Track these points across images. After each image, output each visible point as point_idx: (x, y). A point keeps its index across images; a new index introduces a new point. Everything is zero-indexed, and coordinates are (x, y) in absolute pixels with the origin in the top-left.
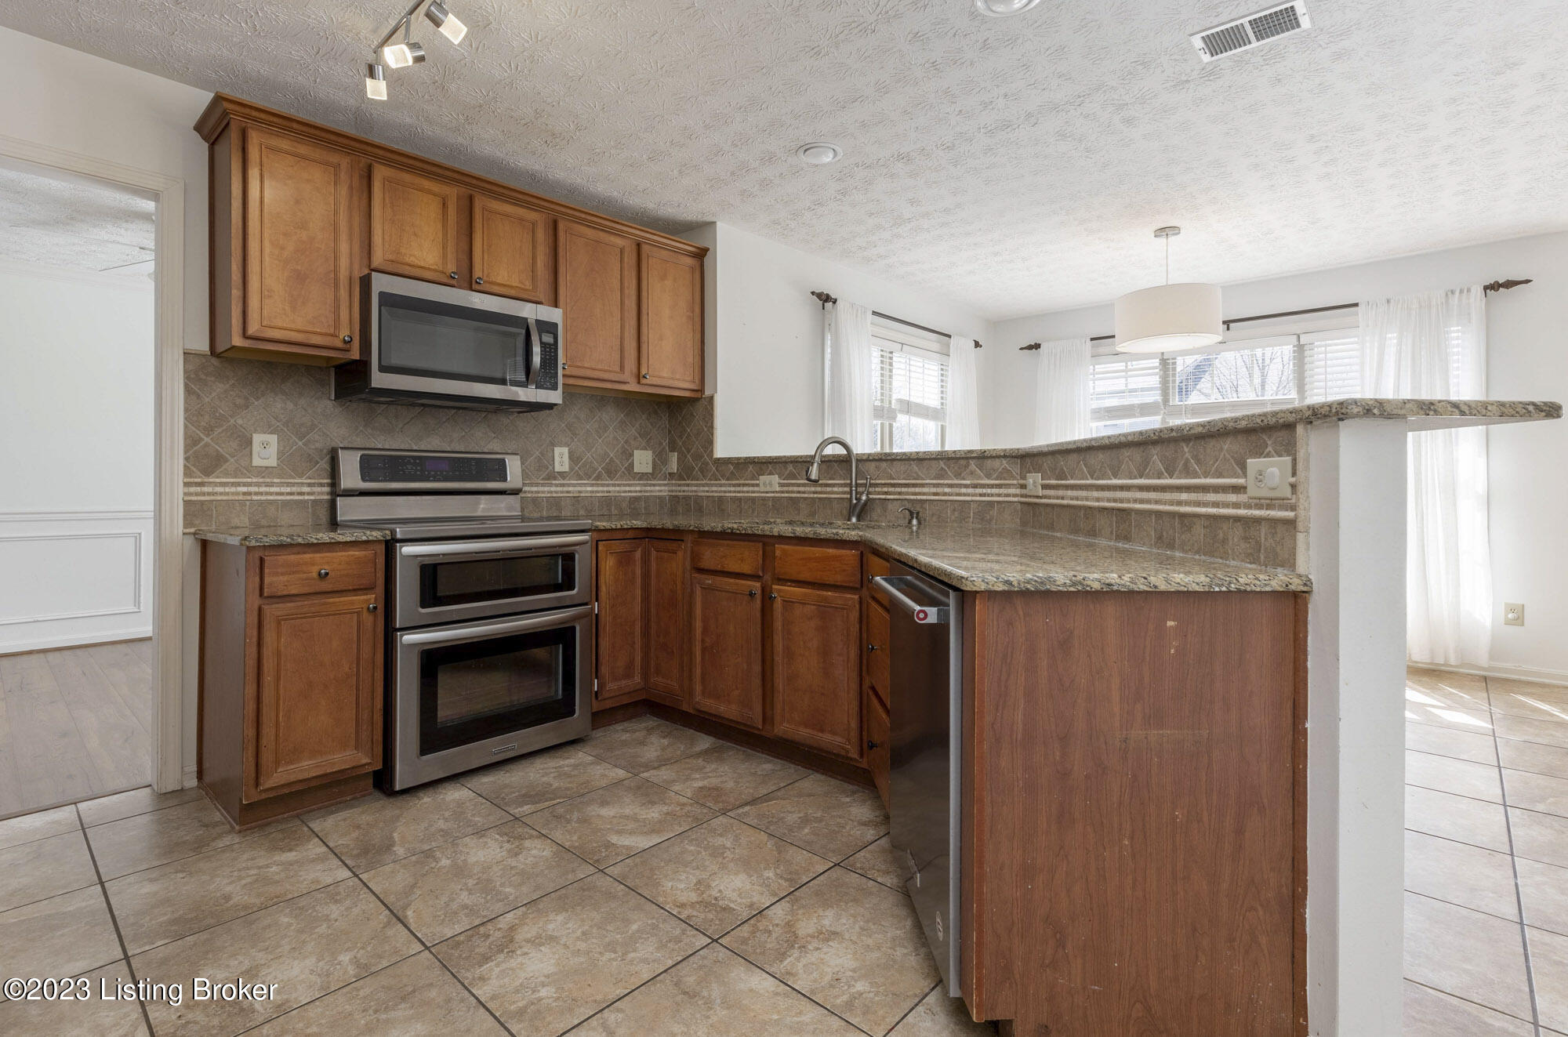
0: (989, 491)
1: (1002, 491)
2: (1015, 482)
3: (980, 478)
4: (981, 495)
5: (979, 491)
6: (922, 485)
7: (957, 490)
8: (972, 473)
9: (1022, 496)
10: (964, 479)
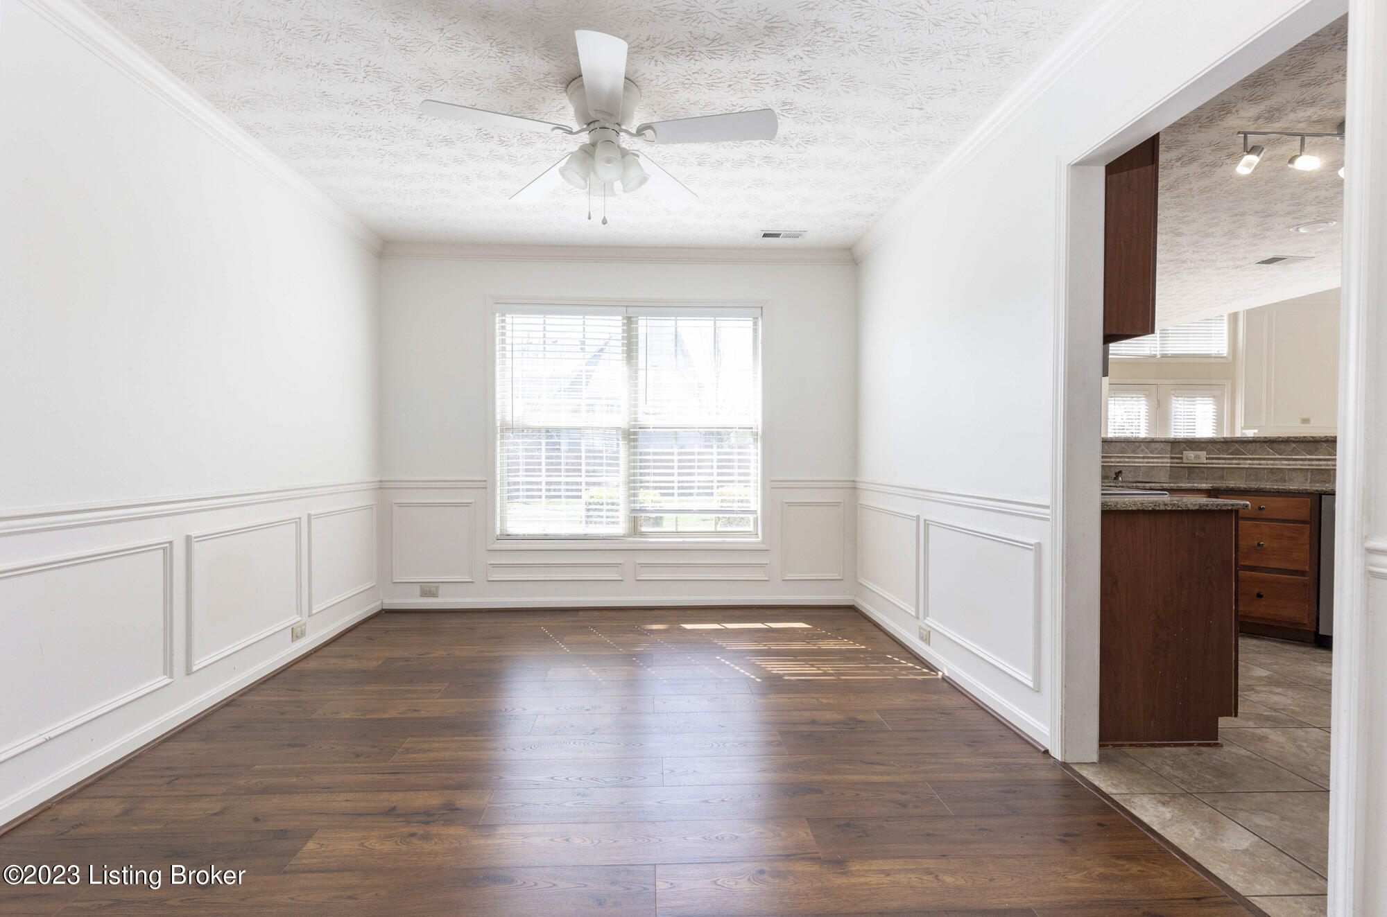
0: (1152, 460)
1: (1159, 460)
2: (1168, 456)
3: (1146, 453)
4: (1147, 463)
5: (1146, 460)
6: (1111, 457)
7: (1132, 460)
8: (1143, 450)
9: (1172, 463)
10: (1137, 454)
